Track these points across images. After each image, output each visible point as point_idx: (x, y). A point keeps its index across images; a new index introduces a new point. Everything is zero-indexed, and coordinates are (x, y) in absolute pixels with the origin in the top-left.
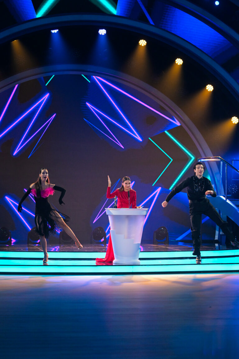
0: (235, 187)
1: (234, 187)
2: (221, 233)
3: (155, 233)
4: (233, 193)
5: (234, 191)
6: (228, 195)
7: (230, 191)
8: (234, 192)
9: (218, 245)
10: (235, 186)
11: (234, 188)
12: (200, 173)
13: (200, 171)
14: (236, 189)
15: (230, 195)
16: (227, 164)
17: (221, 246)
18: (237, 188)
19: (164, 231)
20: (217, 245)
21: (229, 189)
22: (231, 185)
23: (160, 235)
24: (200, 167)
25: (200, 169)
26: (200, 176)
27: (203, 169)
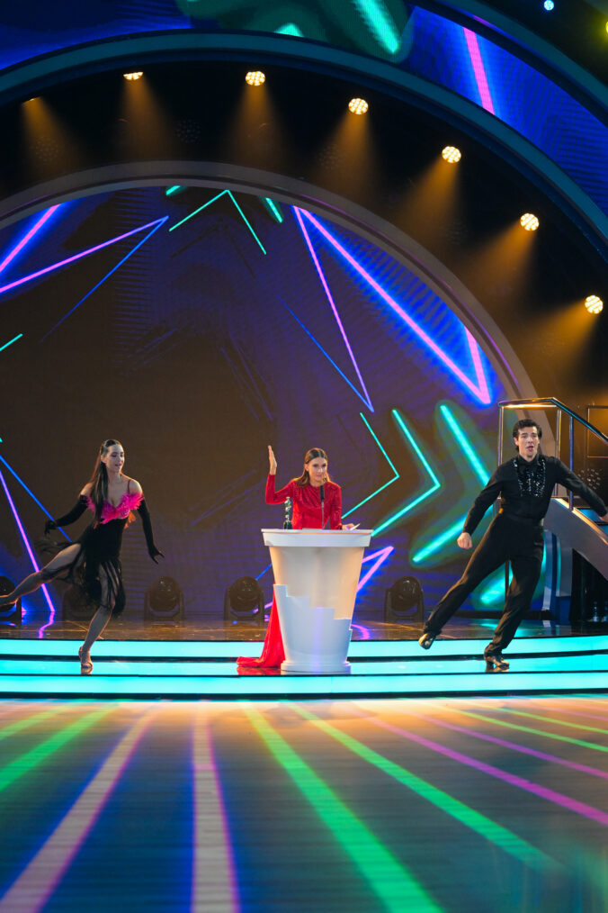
0: (595, 475)
1: (592, 475)
2: (558, 594)
3: (390, 593)
9: (551, 624)
10: (594, 473)
11: (591, 478)
12: (527, 449)
13: (528, 445)
16: (573, 418)
17: (557, 626)
18: (598, 478)
19: (412, 588)
20: (547, 624)
22: (583, 471)
23: (400, 597)
24: (530, 434)
25: (529, 439)
26: (529, 457)
27: (537, 438)
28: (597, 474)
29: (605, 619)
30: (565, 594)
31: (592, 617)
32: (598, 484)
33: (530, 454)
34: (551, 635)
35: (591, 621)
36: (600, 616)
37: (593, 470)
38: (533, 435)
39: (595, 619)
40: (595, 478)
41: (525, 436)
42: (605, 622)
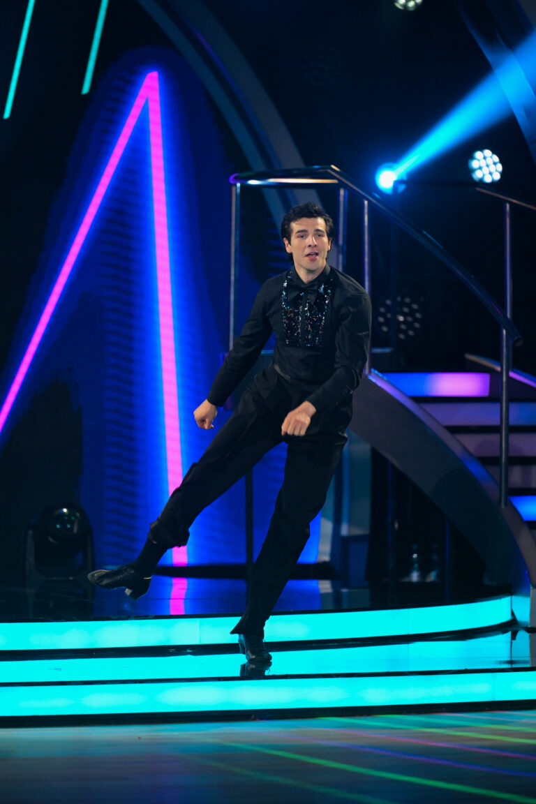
0: (411, 309)
1: (406, 310)
2: (345, 530)
3: (31, 532)
4: (402, 336)
5: (403, 327)
6: (378, 350)
7: (385, 329)
8: (405, 332)
9: (333, 586)
10: (408, 305)
11: (404, 315)
12: (307, 258)
13: (307, 251)
14: (416, 320)
15: (387, 350)
16: (370, 202)
17: (344, 590)
18: (418, 315)
19: (72, 523)
20: (325, 586)
21: (381, 319)
22: (388, 302)
23: (51, 539)
24: (311, 231)
25: (310, 240)
26: (310, 271)
27: (325, 239)
28: (415, 306)
29: (432, 577)
30: (357, 532)
31: (408, 573)
32: (417, 325)
33: (312, 266)
34: (331, 608)
35: (406, 580)
36: (424, 572)
37: (407, 300)
38: (318, 234)
39: (415, 577)
40: (412, 313)
41: (303, 234)
42: (432, 583)
